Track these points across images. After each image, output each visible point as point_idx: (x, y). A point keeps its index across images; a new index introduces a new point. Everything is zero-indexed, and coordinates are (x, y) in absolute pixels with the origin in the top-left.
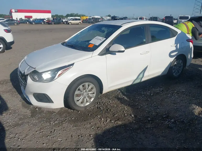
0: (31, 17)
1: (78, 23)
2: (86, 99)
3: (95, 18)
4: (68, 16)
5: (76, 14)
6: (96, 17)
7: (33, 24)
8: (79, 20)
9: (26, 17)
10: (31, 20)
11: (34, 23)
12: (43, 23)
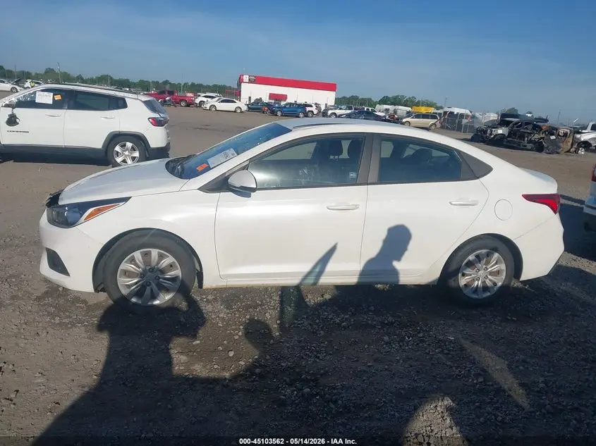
0: (284, 97)
1: (428, 126)
2: (152, 290)
3: (453, 113)
4: (384, 101)
5: (410, 98)
6: (456, 111)
7: (276, 115)
8: (433, 117)
9: (272, 96)
10: (283, 103)
11: (279, 113)
12: (301, 115)
